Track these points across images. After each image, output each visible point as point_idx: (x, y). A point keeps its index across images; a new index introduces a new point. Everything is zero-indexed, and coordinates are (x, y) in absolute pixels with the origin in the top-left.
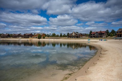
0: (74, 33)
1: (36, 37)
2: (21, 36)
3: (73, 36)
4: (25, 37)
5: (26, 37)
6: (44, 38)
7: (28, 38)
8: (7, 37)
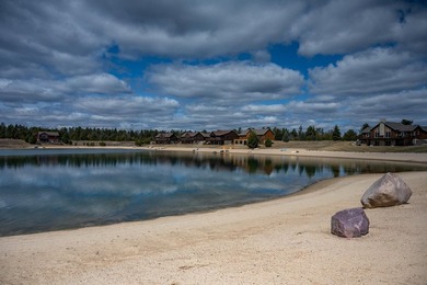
1: (245, 143)
2: (205, 139)
3: (381, 138)
4: (212, 143)
5: (216, 143)
6: (269, 145)
7: (223, 144)
8: (169, 143)
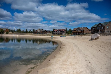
0: (39, 30)
3: (39, 33)
